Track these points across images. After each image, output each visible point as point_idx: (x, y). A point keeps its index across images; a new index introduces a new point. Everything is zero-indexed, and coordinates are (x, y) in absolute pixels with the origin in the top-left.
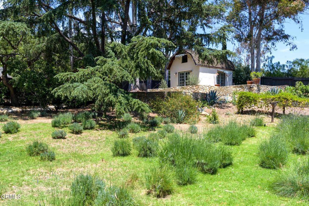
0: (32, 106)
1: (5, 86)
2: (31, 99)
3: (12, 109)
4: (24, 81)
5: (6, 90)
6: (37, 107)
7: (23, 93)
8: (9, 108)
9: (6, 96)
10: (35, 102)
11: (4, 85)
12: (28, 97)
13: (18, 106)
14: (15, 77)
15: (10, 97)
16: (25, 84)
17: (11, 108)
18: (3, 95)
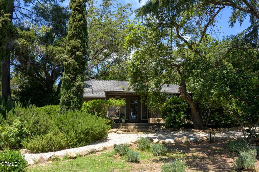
0: (222, 129)
1: (185, 102)
2: (218, 118)
3: (195, 133)
4: (212, 86)
5: (186, 107)
6: (229, 130)
7: (208, 110)
8: (190, 131)
9: (186, 115)
10: (225, 122)
11: (183, 101)
12: (215, 115)
13: (203, 128)
14: (196, 83)
15: (191, 116)
16: (212, 92)
17: (193, 131)
18: (183, 114)
